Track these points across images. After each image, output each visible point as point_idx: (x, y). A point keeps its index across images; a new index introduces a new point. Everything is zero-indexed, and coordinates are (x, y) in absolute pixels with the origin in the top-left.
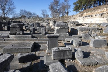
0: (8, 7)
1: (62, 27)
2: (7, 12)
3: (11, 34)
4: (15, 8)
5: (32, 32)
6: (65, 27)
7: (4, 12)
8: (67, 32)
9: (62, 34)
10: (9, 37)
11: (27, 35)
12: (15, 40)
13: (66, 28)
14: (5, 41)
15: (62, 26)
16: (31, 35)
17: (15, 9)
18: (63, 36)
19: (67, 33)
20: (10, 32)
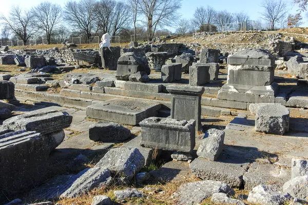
0: (162, 6)
1: (247, 66)
2: (158, 21)
3: (118, 78)
4: (178, 7)
5: (166, 77)
6: (260, 67)
7: (150, 19)
8: (266, 84)
9: (246, 87)
10: (114, 86)
11: (148, 84)
12: (122, 93)
13: (262, 70)
14: (104, 93)
15: (249, 63)
16: (156, 85)
17: (178, 11)
18: (248, 95)
19: (269, 88)
20: (118, 73)
